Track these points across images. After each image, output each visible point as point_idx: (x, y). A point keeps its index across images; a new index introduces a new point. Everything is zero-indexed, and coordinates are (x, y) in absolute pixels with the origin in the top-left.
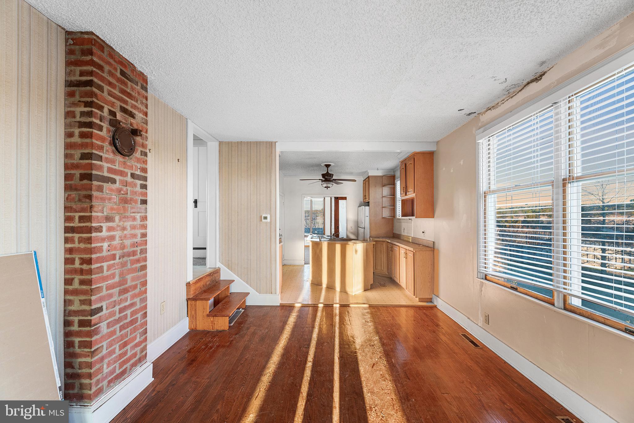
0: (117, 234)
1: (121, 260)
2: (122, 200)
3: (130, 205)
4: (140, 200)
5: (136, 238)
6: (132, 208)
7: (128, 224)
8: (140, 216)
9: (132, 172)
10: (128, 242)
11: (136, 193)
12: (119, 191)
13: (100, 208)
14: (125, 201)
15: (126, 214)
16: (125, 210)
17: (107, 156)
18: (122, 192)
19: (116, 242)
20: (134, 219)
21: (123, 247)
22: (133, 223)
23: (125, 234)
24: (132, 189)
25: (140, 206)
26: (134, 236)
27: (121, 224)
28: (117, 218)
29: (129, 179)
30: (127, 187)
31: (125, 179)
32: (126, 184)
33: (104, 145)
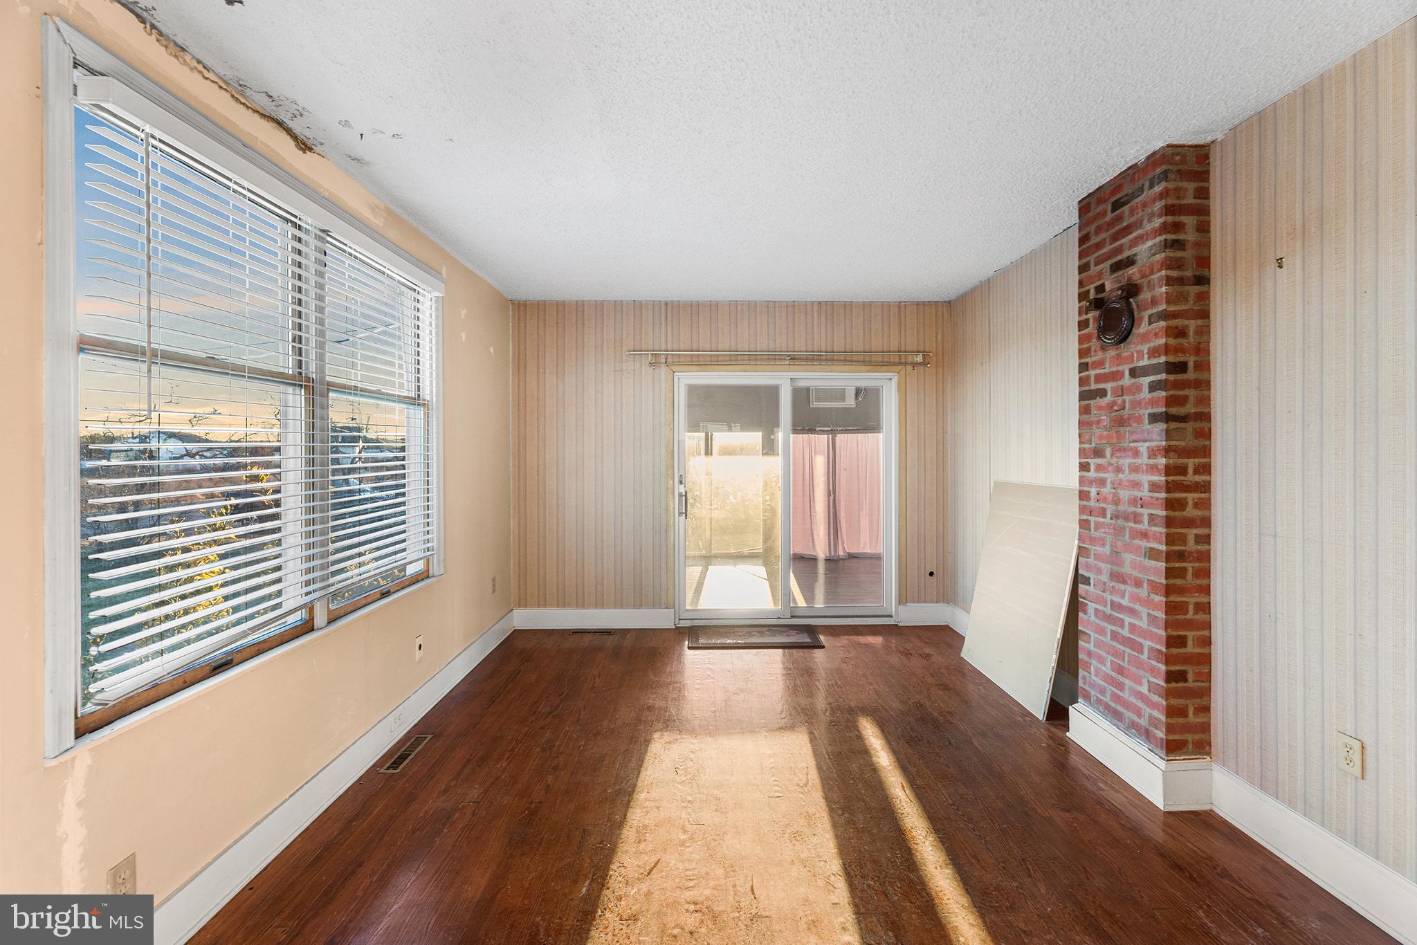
0: (1110, 477)
1: (1113, 522)
2: (1115, 420)
3: (1128, 429)
4: (1147, 416)
5: (1139, 490)
6: (1132, 433)
7: (1126, 462)
8: (1148, 448)
9: (1132, 366)
10: (1125, 494)
11: (1140, 403)
12: (1111, 406)
13: (1087, 437)
14: (1121, 422)
15: (1122, 445)
16: (1120, 437)
17: (1094, 359)
18: (1116, 408)
19: (1107, 490)
20: (1136, 453)
21: (1117, 502)
22: (1134, 461)
23: (1120, 480)
24: (1131, 397)
25: (1149, 427)
26: (1136, 485)
27: (1114, 460)
28: (1108, 452)
29: (1127, 381)
30: (1125, 397)
31: (1120, 383)
32: (1121, 391)
33: (1092, 344)
